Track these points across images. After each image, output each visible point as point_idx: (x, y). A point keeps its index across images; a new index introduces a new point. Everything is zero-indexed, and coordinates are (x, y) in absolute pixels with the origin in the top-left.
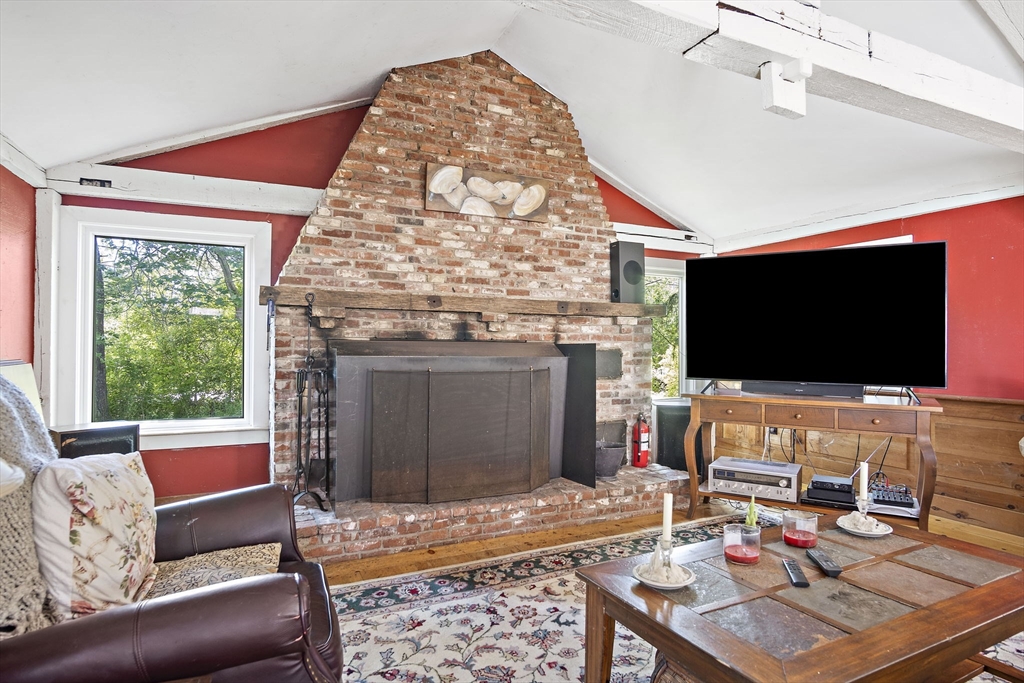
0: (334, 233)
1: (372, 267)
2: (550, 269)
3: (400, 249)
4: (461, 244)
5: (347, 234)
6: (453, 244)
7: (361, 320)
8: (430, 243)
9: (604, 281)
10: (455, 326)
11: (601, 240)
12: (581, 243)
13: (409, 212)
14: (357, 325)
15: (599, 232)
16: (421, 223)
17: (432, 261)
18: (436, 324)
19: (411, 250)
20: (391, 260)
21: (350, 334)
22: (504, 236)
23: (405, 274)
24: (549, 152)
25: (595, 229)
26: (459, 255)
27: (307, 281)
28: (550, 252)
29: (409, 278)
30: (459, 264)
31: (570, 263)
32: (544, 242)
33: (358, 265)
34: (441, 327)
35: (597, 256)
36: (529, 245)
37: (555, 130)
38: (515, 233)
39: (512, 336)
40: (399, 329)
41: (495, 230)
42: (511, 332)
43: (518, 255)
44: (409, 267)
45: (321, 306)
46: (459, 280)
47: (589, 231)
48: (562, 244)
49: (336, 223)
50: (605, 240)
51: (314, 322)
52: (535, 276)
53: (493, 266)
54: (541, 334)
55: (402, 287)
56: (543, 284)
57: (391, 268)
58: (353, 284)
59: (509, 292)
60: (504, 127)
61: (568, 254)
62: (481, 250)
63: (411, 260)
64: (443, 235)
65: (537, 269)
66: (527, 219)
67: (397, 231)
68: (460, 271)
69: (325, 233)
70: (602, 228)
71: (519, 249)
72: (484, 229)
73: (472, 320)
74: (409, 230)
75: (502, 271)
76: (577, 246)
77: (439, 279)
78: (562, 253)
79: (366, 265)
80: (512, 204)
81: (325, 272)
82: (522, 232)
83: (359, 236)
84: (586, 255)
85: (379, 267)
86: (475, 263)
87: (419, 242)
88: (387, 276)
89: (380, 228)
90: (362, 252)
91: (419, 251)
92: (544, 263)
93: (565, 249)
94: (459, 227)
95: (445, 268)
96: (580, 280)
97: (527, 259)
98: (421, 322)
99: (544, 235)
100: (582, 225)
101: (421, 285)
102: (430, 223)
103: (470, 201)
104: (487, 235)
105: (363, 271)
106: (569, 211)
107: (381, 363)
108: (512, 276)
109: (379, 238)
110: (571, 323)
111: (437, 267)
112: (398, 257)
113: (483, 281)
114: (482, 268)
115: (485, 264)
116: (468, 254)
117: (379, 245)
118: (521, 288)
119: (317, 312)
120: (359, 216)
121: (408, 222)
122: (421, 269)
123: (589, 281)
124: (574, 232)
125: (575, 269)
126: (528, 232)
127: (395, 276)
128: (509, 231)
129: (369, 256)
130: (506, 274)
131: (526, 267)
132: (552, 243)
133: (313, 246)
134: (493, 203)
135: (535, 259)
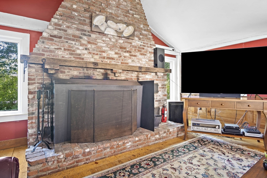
0: (55, 36)
1: (70, 50)
2: (135, 56)
3: (82, 45)
4: (105, 45)
5: (60, 37)
6: (102, 45)
7: (66, 71)
8: (93, 44)
9: (152, 61)
10: (103, 74)
11: (151, 47)
12: (145, 48)
13: (86, 31)
14: (64, 72)
15: (150, 45)
16: (90, 36)
17: (94, 50)
18: (96, 73)
19: (86, 45)
20: (78, 49)
21: (61, 76)
22: (120, 43)
23: (84, 54)
24: (135, 16)
25: (149, 43)
26: (104, 48)
27: (43, 55)
28: (135, 50)
29: (85, 56)
30: (104, 52)
31: (141, 54)
32: (133, 46)
33: (65, 49)
34: (98, 74)
35: (150, 52)
36: (128, 46)
37: (137, 9)
38: (123, 42)
39: (123, 78)
40: (82, 75)
41: (117, 41)
42: (123, 77)
43: (125, 50)
44: (86, 52)
45: (49, 64)
46: (104, 58)
47: (147, 44)
48: (139, 47)
49: (56, 33)
50: (152, 48)
51: (46, 70)
52: (130, 58)
53: (116, 53)
54: (133, 78)
55: (83, 59)
56: (133, 61)
57: (78, 52)
58: (63, 57)
59: (122, 63)
60: (120, 4)
61: (141, 51)
62: (112, 47)
63: (86, 49)
64: (98, 41)
65: (131, 55)
66: (128, 38)
67: (81, 38)
68: (105, 55)
69: (51, 36)
70: (151, 43)
71: (125, 48)
72: (113, 40)
73: (109, 72)
74: (85, 38)
75: (119, 55)
76: (143, 49)
77: (97, 57)
78: (139, 51)
79: (68, 50)
80: (123, 32)
81: (51, 51)
82: (126, 42)
83: (65, 38)
84: (146, 52)
85: (74, 51)
86: (110, 52)
87: (89, 43)
88: (77, 54)
89: (74, 36)
90: (66, 45)
91: (89, 46)
92: (133, 53)
93: (140, 49)
94: (104, 39)
95: (99, 53)
96: (144, 60)
97: (128, 52)
98: (90, 72)
99: (133, 44)
100: (145, 42)
101: (89, 58)
102: (93, 36)
103: (108, 29)
104: (114, 42)
105: (67, 52)
106: (141, 37)
107: (74, 87)
108: (123, 57)
109: (73, 40)
110: (142, 74)
111: (96, 52)
112: (81, 48)
113: (113, 59)
114: (112, 54)
115: (113, 53)
116: (107, 49)
117: (74, 43)
118: (125, 62)
119: (47, 66)
120: (66, 31)
121: (85, 35)
122: (90, 53)
123: (147, 61)
124: (142, 44)
125: (143, 56)
126: (128, 42)
127: (80, 55)
128: (121, 41)
129: (70, 46)
130: (120, 57)
131: (127, 54)
132: (136, 47)
133: (46, 41)
134: (116, 31)
135: (130, 52)
